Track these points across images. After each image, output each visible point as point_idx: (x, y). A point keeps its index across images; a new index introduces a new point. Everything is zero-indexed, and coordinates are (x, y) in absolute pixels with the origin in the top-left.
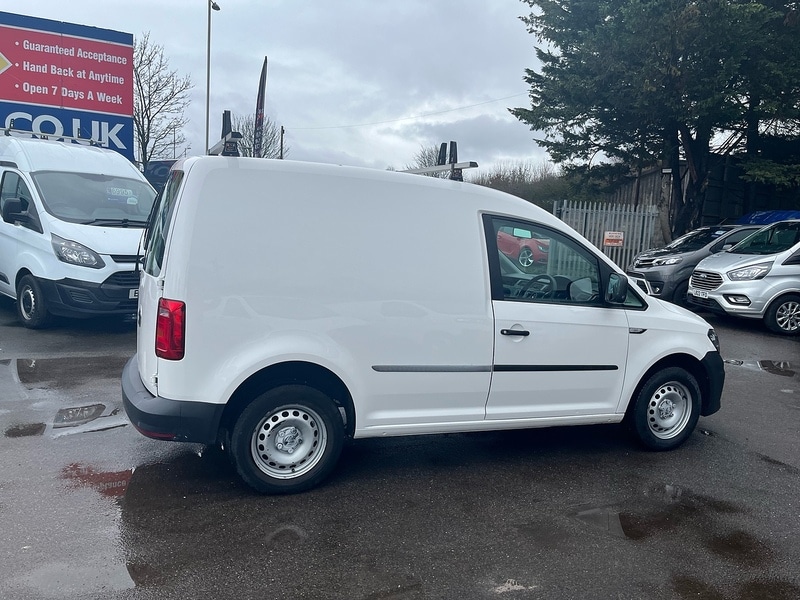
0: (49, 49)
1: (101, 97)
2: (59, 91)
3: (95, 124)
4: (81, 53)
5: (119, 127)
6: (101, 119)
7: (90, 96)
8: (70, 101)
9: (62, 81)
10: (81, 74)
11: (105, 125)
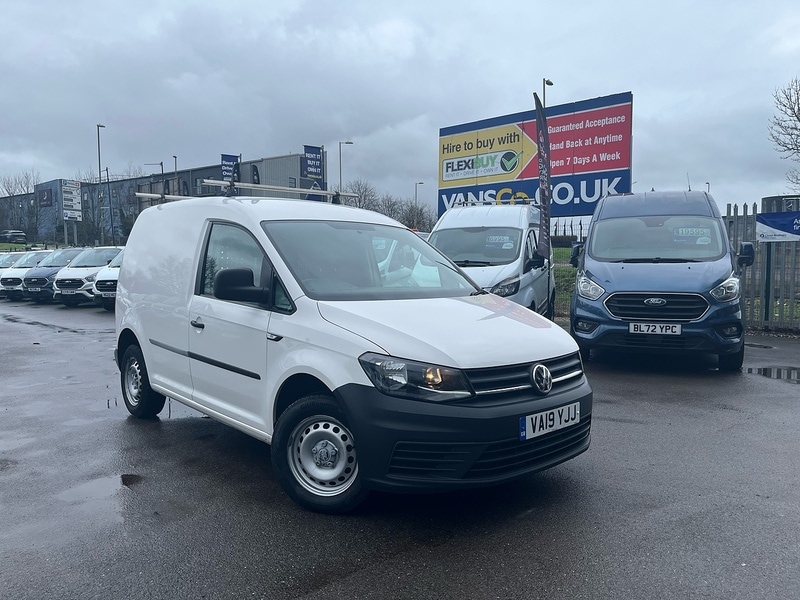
0: (565, 128)
1: (603, 157)
2: (572, 160)
3: (597, 182)
4: (589, 124)
5: (617, 180)
6: (601, 176)
7: (595, 159)
8: (580, 167)
9: (575, 152)
10: (588, 142)
11: (605, 181)
